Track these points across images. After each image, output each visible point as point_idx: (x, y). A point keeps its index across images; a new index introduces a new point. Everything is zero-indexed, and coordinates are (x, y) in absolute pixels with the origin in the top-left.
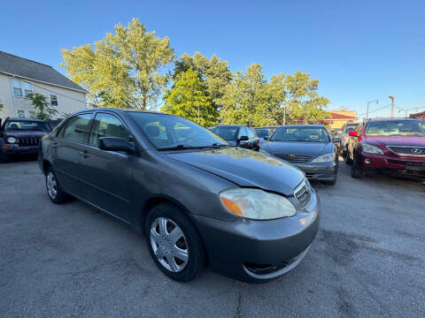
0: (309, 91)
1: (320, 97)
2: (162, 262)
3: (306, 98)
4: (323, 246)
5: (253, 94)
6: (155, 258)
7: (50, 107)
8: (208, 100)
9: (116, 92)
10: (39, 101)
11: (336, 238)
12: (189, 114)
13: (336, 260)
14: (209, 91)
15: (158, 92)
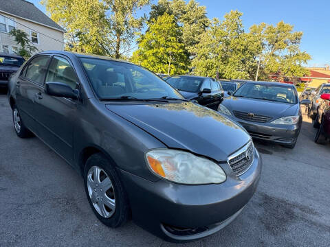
0: (290, 44)
1: (302, 52)
2: (96, 206)
3: (286, 52)
4: (259, 212)
5: (228, 44)
6: (90, 201)
7: (31, 44)
8: (181, 47)
9: (91, 32)
10: (20, 37)
11: (275, 205)
12: (161, 61)
13: (268, 228)
14: (184, 38)
15: (132, 36)
